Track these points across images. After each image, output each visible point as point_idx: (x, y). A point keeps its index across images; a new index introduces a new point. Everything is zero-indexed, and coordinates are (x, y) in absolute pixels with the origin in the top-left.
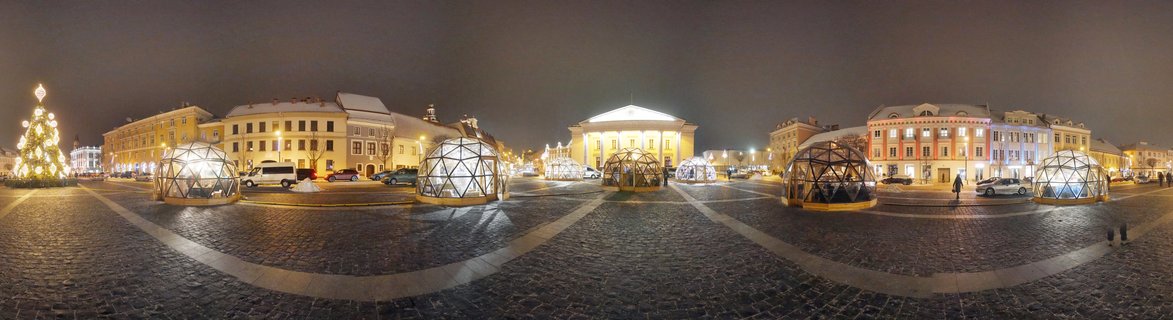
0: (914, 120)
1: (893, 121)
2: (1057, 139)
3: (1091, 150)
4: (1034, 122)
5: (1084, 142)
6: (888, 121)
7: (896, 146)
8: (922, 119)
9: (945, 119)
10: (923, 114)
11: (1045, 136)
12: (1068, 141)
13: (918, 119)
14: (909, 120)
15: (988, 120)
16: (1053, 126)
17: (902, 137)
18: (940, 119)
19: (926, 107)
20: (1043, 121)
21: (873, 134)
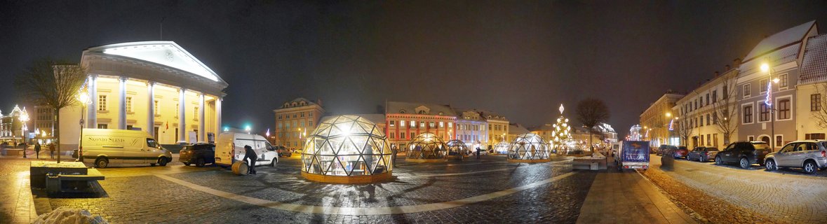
0: (416, 116)
1: (403, 115)
2: (490, 128)
3: (509, 133)
4: (478, 119)
5: (505, 129)
6: (400, 115)
7: (405, 132)
8: (420, 116)
9: (433, 116)
10: (420, 113)
11: (484, 126)
12: (496, 129)
13: (418, 116)
14: (413, 116)
15: (455, 118)
16: (488, 120)
17: (408, 126)
18: (430, 116)
19: (423, 108)
20: (483, 117)
21: (389, 122)
